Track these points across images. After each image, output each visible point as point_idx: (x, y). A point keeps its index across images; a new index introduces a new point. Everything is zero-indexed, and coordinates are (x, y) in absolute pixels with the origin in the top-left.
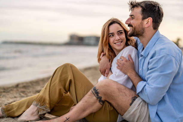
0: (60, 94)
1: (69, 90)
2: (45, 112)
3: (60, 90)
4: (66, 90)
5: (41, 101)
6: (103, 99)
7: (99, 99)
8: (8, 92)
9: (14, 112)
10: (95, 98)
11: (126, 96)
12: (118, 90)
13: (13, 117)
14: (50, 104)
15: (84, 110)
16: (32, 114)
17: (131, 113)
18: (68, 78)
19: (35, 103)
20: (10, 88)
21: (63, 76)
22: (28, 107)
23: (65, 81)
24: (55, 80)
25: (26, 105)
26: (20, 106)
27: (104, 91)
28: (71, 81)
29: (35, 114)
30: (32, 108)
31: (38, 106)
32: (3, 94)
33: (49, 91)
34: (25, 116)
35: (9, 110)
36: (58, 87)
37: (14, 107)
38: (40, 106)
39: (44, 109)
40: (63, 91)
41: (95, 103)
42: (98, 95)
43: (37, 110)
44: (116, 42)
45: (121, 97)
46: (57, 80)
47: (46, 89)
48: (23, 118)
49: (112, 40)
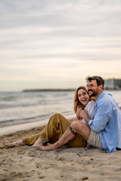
0: (54, 131)
1: (59, 129)
2: (46, 141)
3: (54, 129)
4: (57, 129)
5: (44, 135)
6: (75, 132)
7: (73, 132)
8: (27, 133)
10: (70, 131)
11: (87, 129)
13: (29, 145)
14: (48, 137)
15: (65, 139)
16: (39, 143)
18: (57, 122)
19: (40, 137)
20: (28, 131)
21: (55, 121)
22: (37, 139)
28: (59, 124)
29: (41, 143)
30: (39, 140)
31: (42, 138)
32: (24, 134)
33: (48, 130)
34: (36, 144)
35: (27, 141)
36: (52, 127)
37: (29, 139)
38: (43, 138)
39: (46, 140)
40: (55, 129)
41: (70, 134)
42: (72, 130)
44: (82, 99)
45: (84, 131)
46: (52, 123)
48: (34, 145)
49: (79, 98)
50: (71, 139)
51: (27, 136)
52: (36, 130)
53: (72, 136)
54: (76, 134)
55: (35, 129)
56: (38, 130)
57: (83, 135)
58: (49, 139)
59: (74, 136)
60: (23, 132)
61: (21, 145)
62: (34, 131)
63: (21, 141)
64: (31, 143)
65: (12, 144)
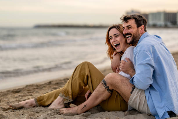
0: (80, 87)
1: (87, 84)
2: (68, 102)
3: (80, 84)
4: (85, 84)
5: (66, 93)
6: (110, 88)
7: (108, 88)
8: (41, 89)
9: (45, 102)
10: (104, 88)
11: (127, 85)
12: (120, 81)
13: (45, 106)
14: (72, 95)
15: (97, 98)
16: (59, 103)
17: (133, 100)
18: (85, 74)
19: (61, 94)
20: (42, 85)
21: (82, 72)
22: (55, 98)
23: (84, 76)
24: (76, 76)
25: (54, 96)
26: (49, 97)
27: (110, 82)
29: (61, 103)
30: (59, 99)
31: (63, 97)
32: (36, 90)
33: (72, 85)
34: (54, 105)
35: (41, 100)
36: (78, 81)
37: (45, 97)
38: (65, 97)
39: (68, 99)
40: (82, 84)
41: (104, 91)
42: (106, 86)
43: (63, 100)
45: (123, 87)
46: (77, 76)
47: (69, 83)
48: (52, 106)
50: (105, 99)
51: (41, 92)
52: (53, 85)
53: (106, 94)
54: (112, 91)
55: (52, 83)
56: (57, 84)
57: (122, 93)
58: (73, 98)
59: (110, 94)
60: (35, 87)
61: (32, 106)
62: (51, 86)
63: (33, 99)
64: (47, 104)
65: (21, 104)
